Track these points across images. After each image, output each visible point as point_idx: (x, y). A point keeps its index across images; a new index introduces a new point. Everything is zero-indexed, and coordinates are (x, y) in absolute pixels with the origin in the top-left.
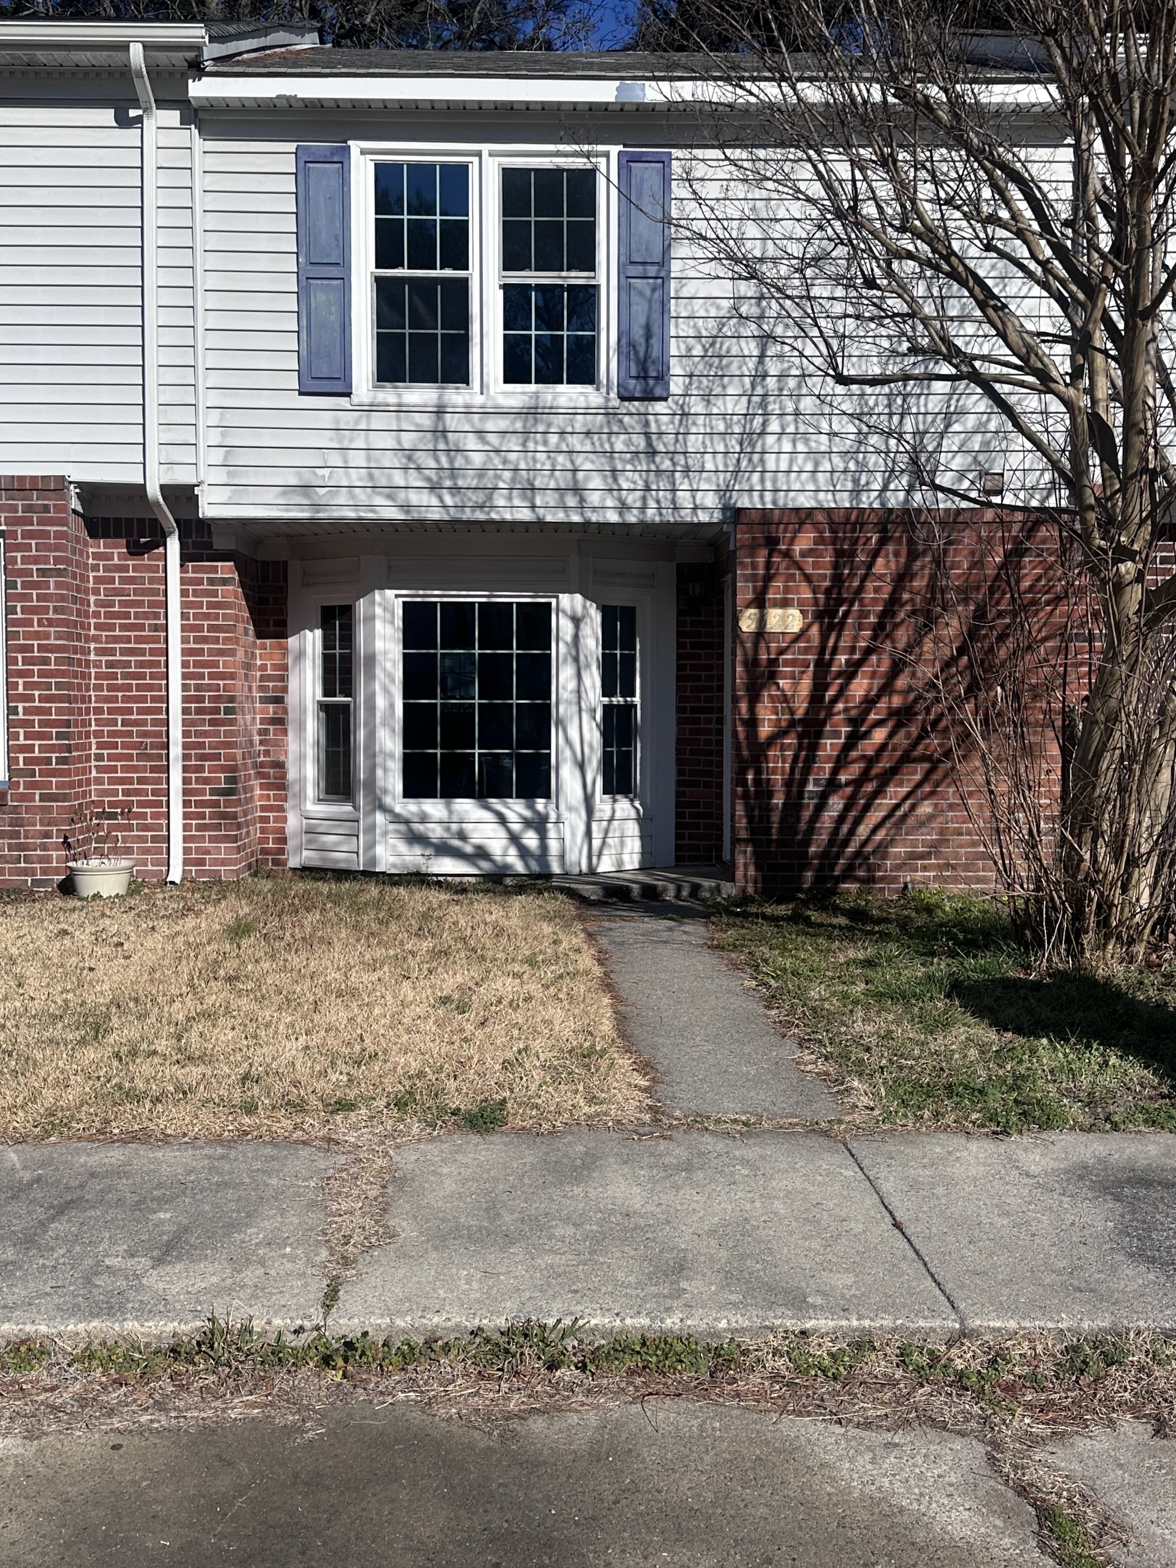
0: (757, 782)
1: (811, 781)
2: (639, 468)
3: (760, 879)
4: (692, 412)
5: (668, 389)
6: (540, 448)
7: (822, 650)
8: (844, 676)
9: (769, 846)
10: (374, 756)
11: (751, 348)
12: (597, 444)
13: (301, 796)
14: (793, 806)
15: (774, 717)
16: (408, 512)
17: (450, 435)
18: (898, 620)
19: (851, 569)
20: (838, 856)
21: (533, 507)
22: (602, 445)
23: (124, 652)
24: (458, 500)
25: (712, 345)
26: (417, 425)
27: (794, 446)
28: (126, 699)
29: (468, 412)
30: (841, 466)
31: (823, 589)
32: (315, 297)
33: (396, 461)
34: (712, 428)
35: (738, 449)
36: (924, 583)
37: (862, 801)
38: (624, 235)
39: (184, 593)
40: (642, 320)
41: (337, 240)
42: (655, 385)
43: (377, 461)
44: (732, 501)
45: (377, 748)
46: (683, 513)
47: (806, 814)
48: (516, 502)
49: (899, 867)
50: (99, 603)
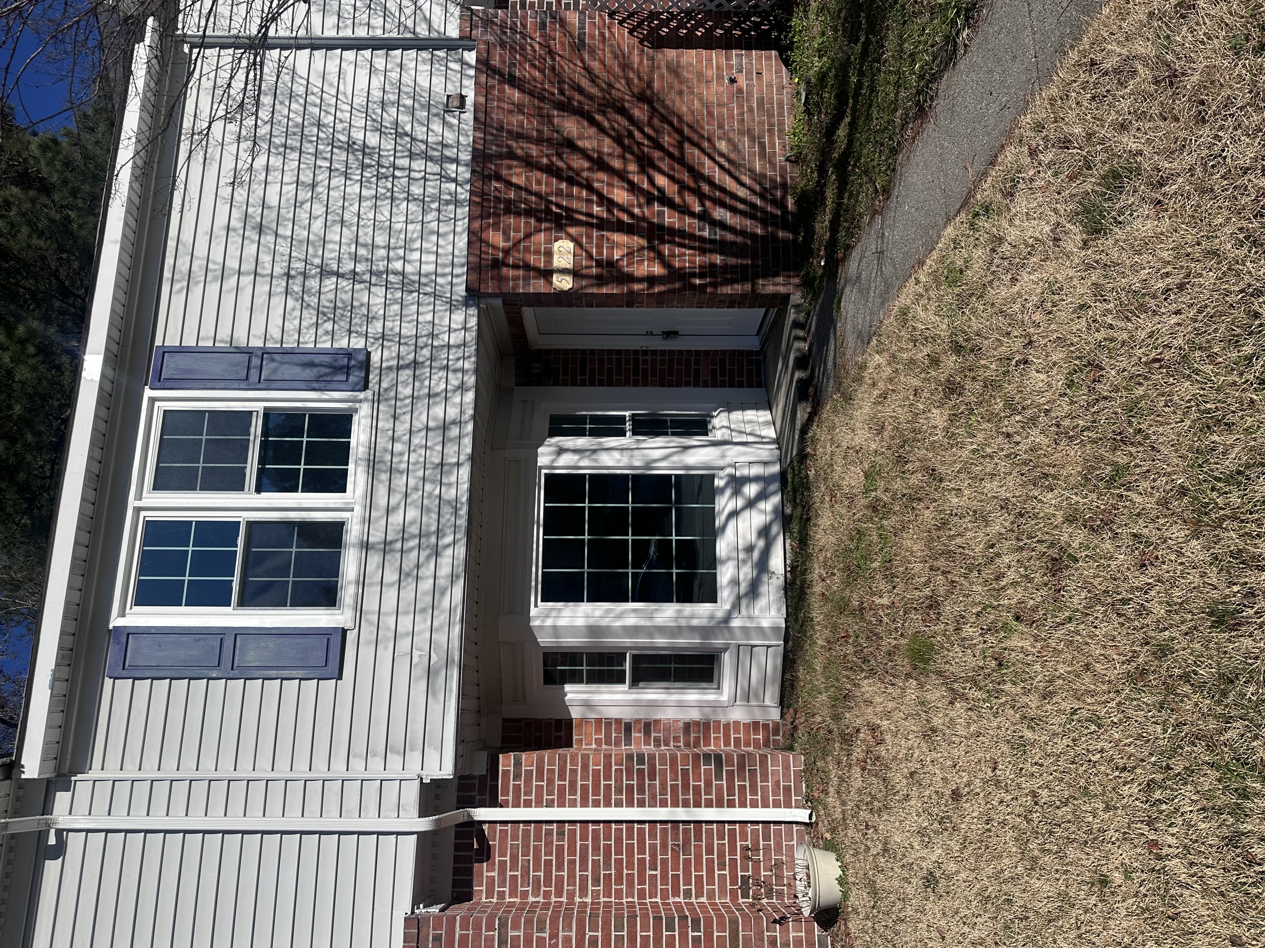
0: (702, 276)
1: (701, 233)
2: (428, 374)
3: (786, 273)
4: (381, 330)
5: (360, 349)
6: (406, 458)
7: (590, 225)
8: (611, 208)
9: (758, 266)
10: (679, 628)
11: (330, 283)
12: (405, 410)
13: (715, 706)
14: (722, 247)
15: (646, 263)
16: (458, 577)
17: (388, 538)
18: (565, 167)
19: (521, 202)
20: (765, 212)
21: (458, 464)
22: (406, 406)
23: (584, 868)
24: (450, 531)
25: (324, 314)
26: (378, 568)
27: (416, 250)
28: (630, 866)
29: (368, 521)
30: (435, 214)
31: (538, 224)
32: (250, 662)
33: (410, 587)
34: (396, 315)
35: (416, 294)
36: (534, 147)
37: (717, 194)
38: (222, 384)
39: (528, 804)
40: (298, 370)
41: (199, 640)
42: (356, 360)
43: (409, 604)
44: (460, 299)
45: (673, 624)
46: (468, 338)
47: (729, 237)
48: (453, 479)
49: (773, 165)
50: (536, 893)
